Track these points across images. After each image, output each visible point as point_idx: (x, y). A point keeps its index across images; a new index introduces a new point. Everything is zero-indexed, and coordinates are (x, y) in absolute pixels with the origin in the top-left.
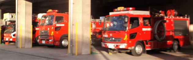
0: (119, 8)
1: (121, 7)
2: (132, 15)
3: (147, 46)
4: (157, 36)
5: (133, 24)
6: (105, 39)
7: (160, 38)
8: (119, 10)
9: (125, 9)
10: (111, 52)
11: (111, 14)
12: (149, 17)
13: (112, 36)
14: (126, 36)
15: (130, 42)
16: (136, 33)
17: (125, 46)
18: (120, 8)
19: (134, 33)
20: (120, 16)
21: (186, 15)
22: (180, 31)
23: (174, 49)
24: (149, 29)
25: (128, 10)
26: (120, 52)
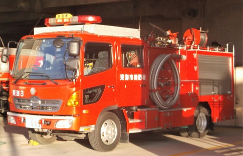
0: (60, 17)
1: (65, 14)
2: (93, 36)
3: (131, 121)
4: (157, 96)
5: (97, 62)
6: (17, 102)
7: (165, 99)
8: (59, 21)
9: (76, 19)
10: (36, 140)
11: (38, 31)
12: (140, 44)
13: (36, 93)
14: (74, 95)
15: (84, 112)
16: (103, 87)
17: (71, 124)
18: (61, 15)
19: (97, 88)
20: (58, 38)
21: (227, 45)
22: (212, 82)
23: (198, 128)
24: (138, 77)
25: (83, 23)
26: (60, 139)
